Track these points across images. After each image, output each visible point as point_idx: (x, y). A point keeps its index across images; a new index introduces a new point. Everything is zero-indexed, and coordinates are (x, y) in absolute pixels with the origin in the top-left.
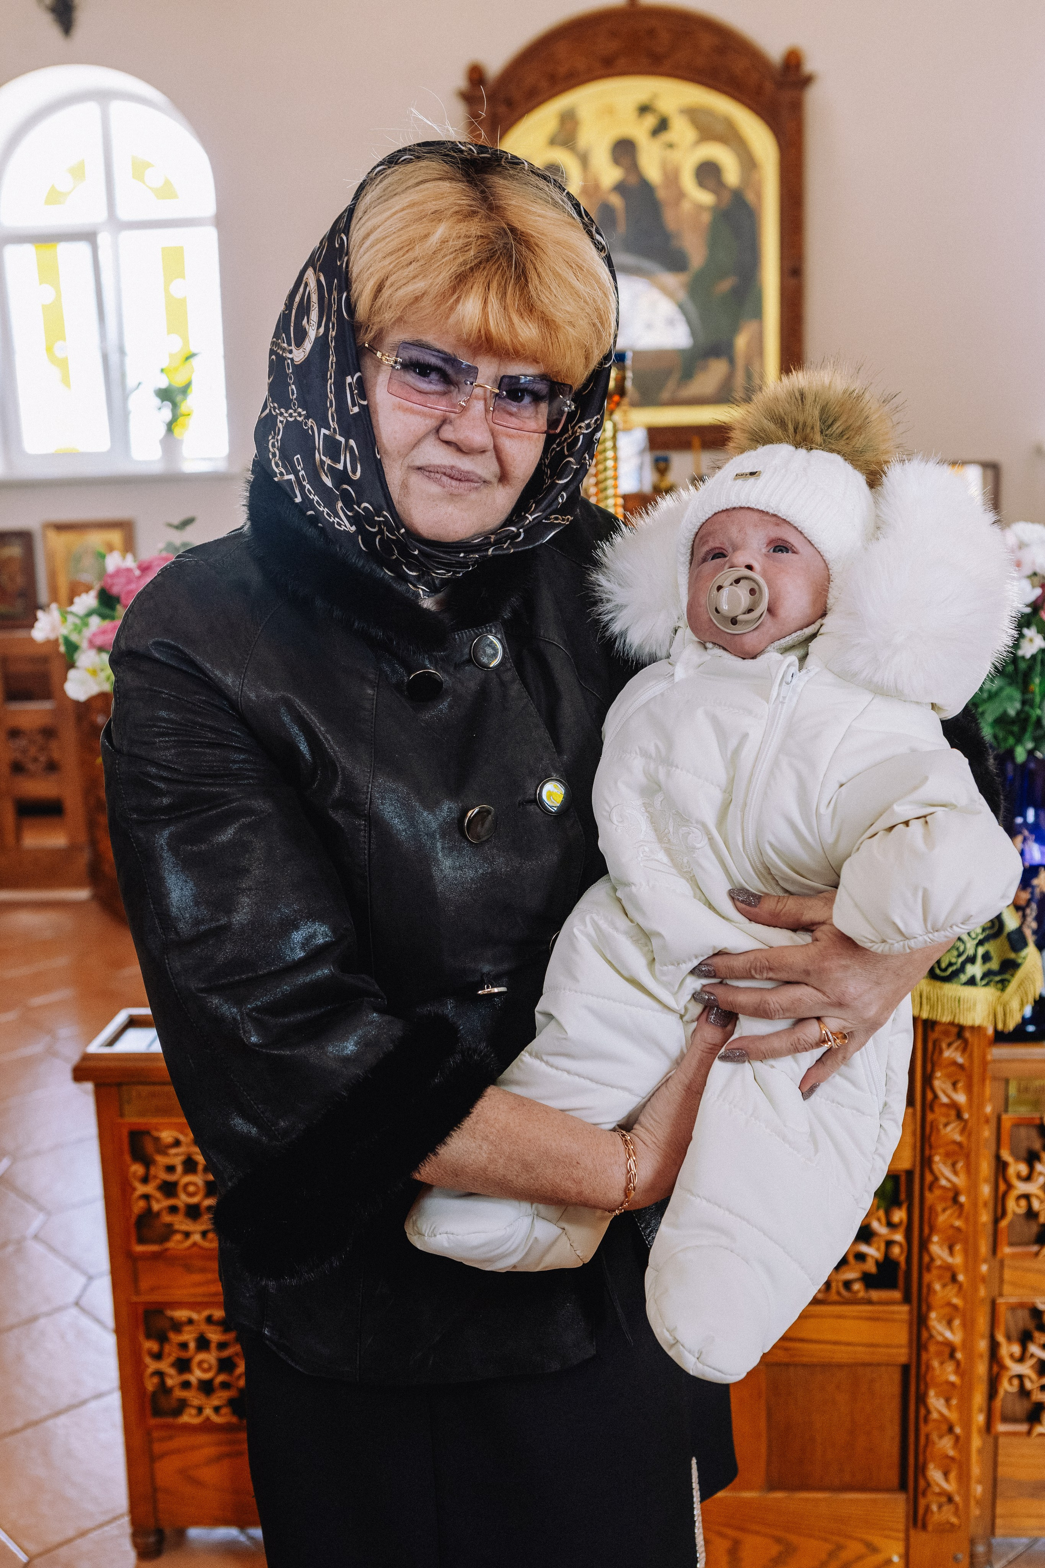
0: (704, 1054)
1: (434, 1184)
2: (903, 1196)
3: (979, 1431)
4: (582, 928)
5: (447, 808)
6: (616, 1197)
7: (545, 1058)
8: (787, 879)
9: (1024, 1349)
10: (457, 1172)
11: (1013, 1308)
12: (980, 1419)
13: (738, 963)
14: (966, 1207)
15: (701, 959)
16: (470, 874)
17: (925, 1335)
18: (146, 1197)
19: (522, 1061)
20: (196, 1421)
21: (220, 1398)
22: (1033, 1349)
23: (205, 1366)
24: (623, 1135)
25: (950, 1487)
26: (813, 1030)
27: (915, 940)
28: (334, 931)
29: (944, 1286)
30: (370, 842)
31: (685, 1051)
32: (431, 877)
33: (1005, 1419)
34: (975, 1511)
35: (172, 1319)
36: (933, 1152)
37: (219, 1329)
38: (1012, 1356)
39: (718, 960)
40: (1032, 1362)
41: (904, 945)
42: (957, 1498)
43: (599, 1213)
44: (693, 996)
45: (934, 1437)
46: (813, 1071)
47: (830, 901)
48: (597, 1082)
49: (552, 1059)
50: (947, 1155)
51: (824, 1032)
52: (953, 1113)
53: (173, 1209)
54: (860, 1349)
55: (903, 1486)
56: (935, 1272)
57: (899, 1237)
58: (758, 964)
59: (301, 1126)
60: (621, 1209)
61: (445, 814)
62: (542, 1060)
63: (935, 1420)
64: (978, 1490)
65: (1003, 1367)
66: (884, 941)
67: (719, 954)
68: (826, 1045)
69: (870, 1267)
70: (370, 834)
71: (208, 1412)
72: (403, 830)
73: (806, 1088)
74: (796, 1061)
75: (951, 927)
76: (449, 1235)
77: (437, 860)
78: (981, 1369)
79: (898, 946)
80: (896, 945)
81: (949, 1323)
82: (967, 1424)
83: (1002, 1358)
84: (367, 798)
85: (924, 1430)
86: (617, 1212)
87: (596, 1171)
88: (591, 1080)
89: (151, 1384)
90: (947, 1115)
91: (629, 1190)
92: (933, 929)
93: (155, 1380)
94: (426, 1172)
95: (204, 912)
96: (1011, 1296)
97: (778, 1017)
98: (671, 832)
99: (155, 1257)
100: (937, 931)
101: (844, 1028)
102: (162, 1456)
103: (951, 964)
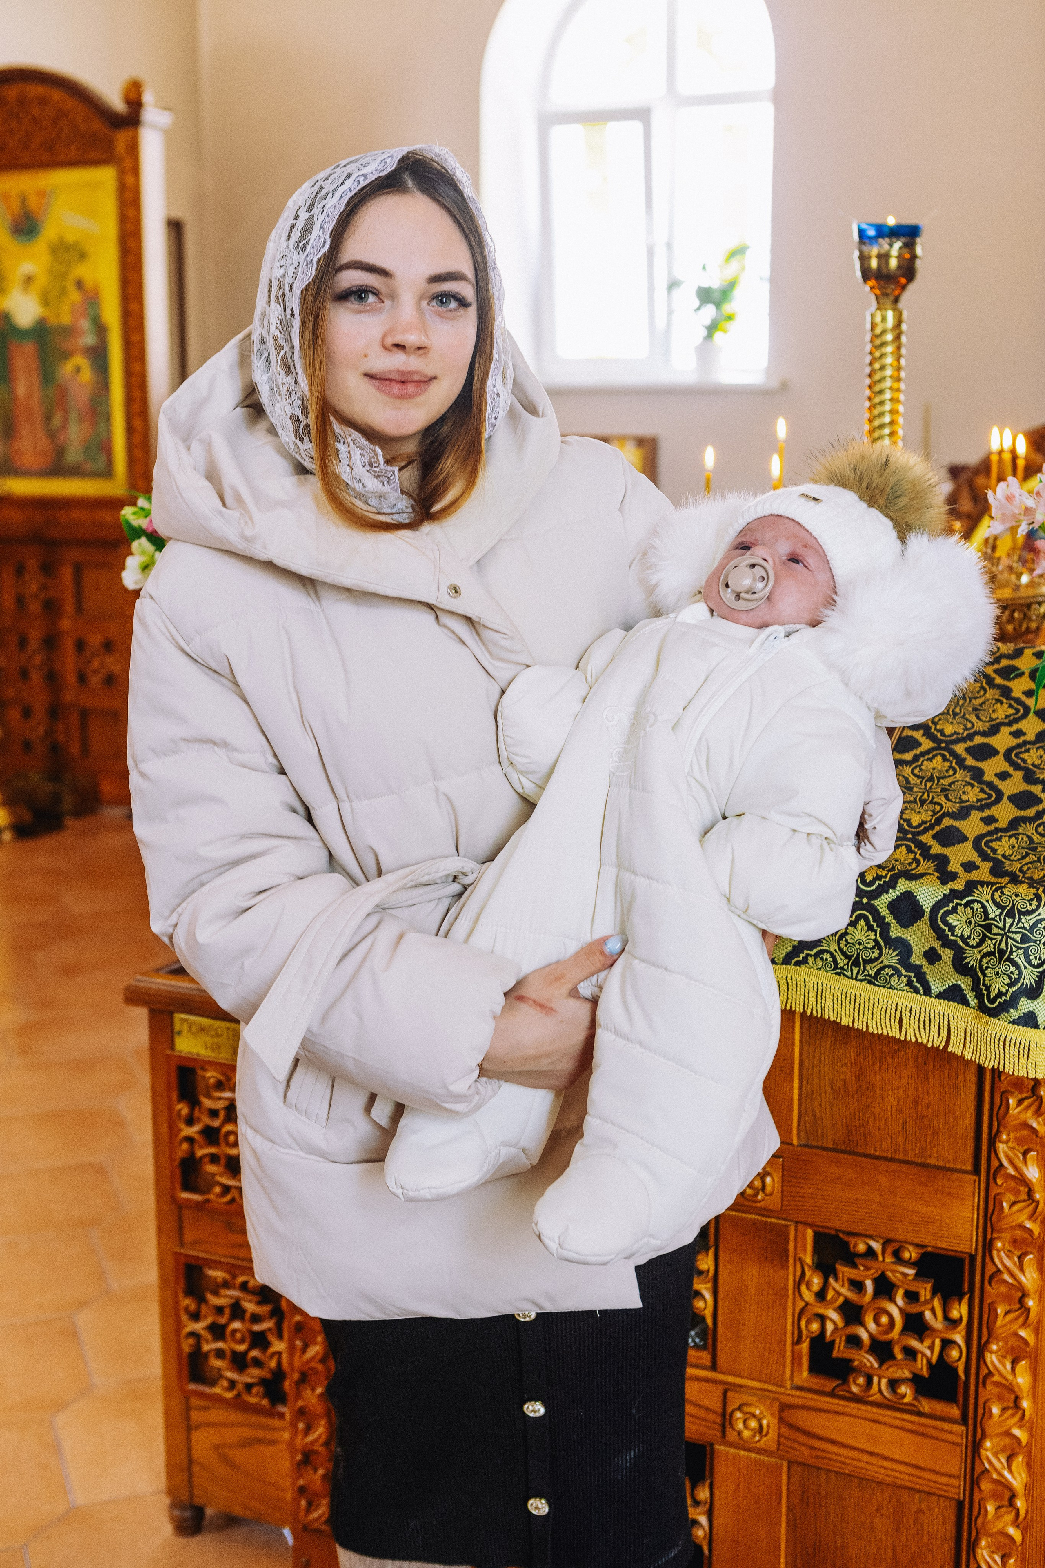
2: (966, 1289)
14: (1032, 1314)
17: (978, 1466)
18: (190, 1140)
20: (229, 1395)
21: (253, 1374)
23: (238, 1336)
29: (1004, 1410)
35: (209, 1278)
36: (995, 1235)
37: (255, 1299)
50: (1014, 1242)
52: (1024, 1189)
53: (214, 1159)
54: (900, 1467)
56: (993, 1390)
57: (958, 1337)
69: (922, 1367)
71: (237, 1387)
81: (1010, 1459)
89: (187, 1345)
90: (1017, 1192)
93: (191, 1341)
99: (200, 1207)
102: (199, 1426)
103: (1000, 994)
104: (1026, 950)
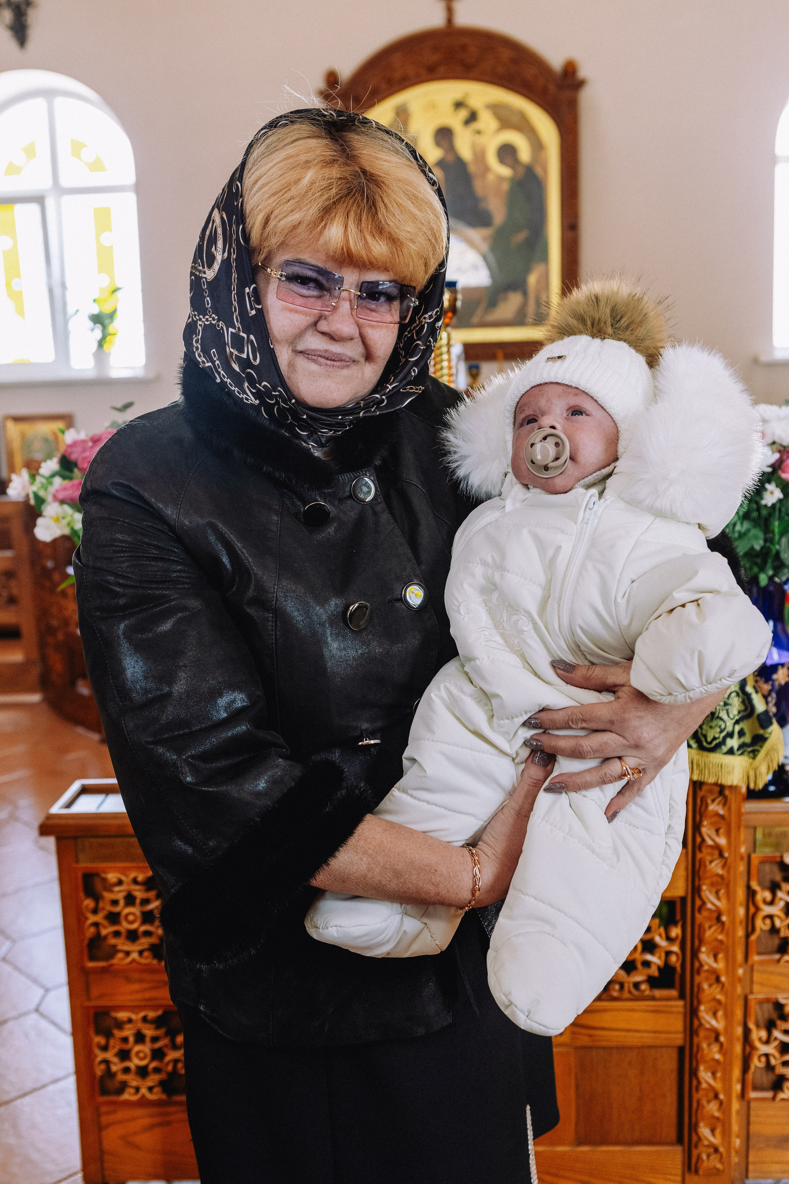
0: (531, 787)
1: (327, 889)
2: (678, 917)
3: (738, 1097)
4: (437, 692)
5: (334, 604)
6: (465, 896)
7: (410, 792)
8: (593, 654)
9: (770, 1033)
10: (344, 879)
11: (761, 1002)
12: (737, 1087)
13: (559, 717)
14: (727, 925)
15: (529, 715)
16: (352, 653)
17: (696, 1023)
18: (96, 925)
19: (393, 795)
20: (135, 1098)
21: (153, 1080)
22: (776, 1034)
23: (142, 1055)
24: (470, 850)
25: (716, 1140)
26: (616, 767)
27: (694, 691)
28: (249, 697)
29: (710, 985)
30: (276, 630)
31: (516, 785)
32: (322, 656)
33: (755, 1088)
34: (735, 1159)
35: (115, 1019)
36: (701, 882)
37: (152, 1026)
38: (760, 1039)
39: (543, 715)
40: (776, 1043)
41: (685, 697)
42: (721, 1149)
43: (453, 909)
44: (524, 743)
45: (704, 1102)
46: (615, 800)
47: (628, 669)
48: (449, 810)
49: (415, 793)
50: (712, 885)
51: (624, 768)
52: (716, 853)
53: (117, 934)
54: (645, 1035)
55: (680, 1141)
56: (703, 975)
57: (675, 948)
58: (575, 717)
59: (226, 845)
60: (470, 906)
61: (332, 608)
62: (407, 793)
63: (705, 1089)
64: (737, 1142)
65: (753, 1048)
66: (670, 694)
67: (543, 710)
68: (626, 778)
69: (654, 971)
70: (276, 624)
71: (144, 1091)
72: (301, 621)
73: (611, 813)
74: (602, 790)
75: (720, 680)
76: (338, 928)
77: (326, 643)
78: (738, 1049)
79: (681, 697)
80: (679, 696)
81: (715, 1014)
82: (728, 1091)
83: (753, 1041)
84: (273, 597)
85: (695, 1096)
86: (466, 908)
87: (450, 876)
88: (445, 808)
89: (99, 1070)
90: (712, 855)
91: (475, 890)
92: (707, 683)
93: (103, 1067)
94: (320, 880)
95: (151, 685)
96: (759, 993)
97: (589, 757)
98: (505, 621)
99: (104, 971)
100: (710, 684)
101: (640, 765)
102: (108, 1126)
103: (715, 739)
104: (727, 710)
